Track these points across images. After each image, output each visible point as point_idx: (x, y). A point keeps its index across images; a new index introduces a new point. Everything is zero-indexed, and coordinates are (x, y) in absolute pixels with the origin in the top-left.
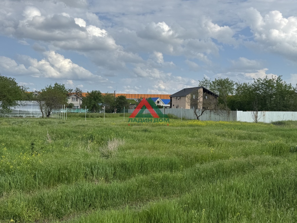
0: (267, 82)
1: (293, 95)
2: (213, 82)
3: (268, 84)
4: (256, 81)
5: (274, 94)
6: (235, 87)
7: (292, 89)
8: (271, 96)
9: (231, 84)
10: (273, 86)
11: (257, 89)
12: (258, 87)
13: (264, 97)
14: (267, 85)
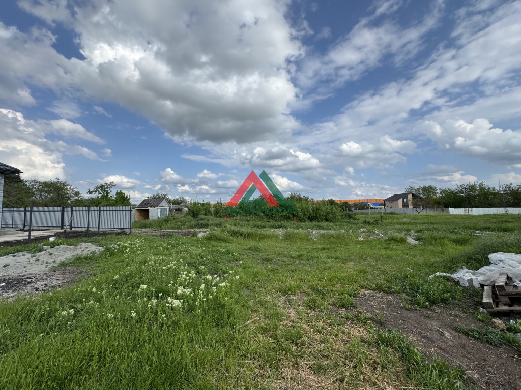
0: (469, 187)
1: (497, 196)
2: (417, 189)
3: (472, 188)
4: (460, 186)
5: (477, 195)
6: (438, 191)
7: (496, 191)
8: (475, 197)
9: (435, 189)
10: (476, 190)
11: (461, 192)
12: (462, 191)
13: (468, 198)
14: (469, 189)
